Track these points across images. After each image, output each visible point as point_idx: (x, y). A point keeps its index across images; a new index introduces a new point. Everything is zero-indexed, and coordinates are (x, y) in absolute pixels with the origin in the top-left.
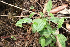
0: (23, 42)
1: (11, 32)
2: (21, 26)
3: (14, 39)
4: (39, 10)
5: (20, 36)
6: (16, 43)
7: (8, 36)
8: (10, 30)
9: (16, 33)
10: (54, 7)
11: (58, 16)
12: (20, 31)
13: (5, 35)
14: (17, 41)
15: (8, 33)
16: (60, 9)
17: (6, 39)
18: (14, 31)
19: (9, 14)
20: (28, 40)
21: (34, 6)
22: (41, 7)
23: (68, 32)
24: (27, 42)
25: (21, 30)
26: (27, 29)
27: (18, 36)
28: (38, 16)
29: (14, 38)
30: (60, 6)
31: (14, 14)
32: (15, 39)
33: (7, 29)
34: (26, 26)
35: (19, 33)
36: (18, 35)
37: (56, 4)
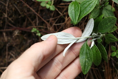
1: (32, 20)
3: (37, 34)
5: (51, 29)
7: (27, 26)
9: (42, 23)
12: (51, 19)
13: (22, 24)
15: (28, 20)
18: (38, 17)
25: (53, 17)
26: (65, 16)
29: (38, 31)
32: (39, 34)
33: (25, 12)
34: (63, 8)
35: (48, 21)
36: (46, 26)
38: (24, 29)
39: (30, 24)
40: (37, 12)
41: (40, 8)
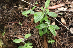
0: (27, 28)
2: (27, 16)
4: (42, 5)
5: (26, 23)
6: (22, 28)
7: (17, 22)
8: (19, 18)
9: (23, 21)
10: (54, 5)
11: (56, 12)
12: (26, 20)
13: (15, 21)
14: (23, 26)
16: (58, 7)
17: (15, 24)
19: (19, 6)
20: (31, 27)
21: (38, 2)
22: (43, 3)
23: (62, 25)
24: (30, 28)
26: (31, 19)
27: (24, 23)
28: (40, 10)
30: (58, 4)
31: (23, 6)
32: (21, 25)
33: (17, 17)
34: (30, 16)
37: (56, 2)
38: (16, 23)
39: (18, 21)
40: (21, 17)
41: (22, 16)
